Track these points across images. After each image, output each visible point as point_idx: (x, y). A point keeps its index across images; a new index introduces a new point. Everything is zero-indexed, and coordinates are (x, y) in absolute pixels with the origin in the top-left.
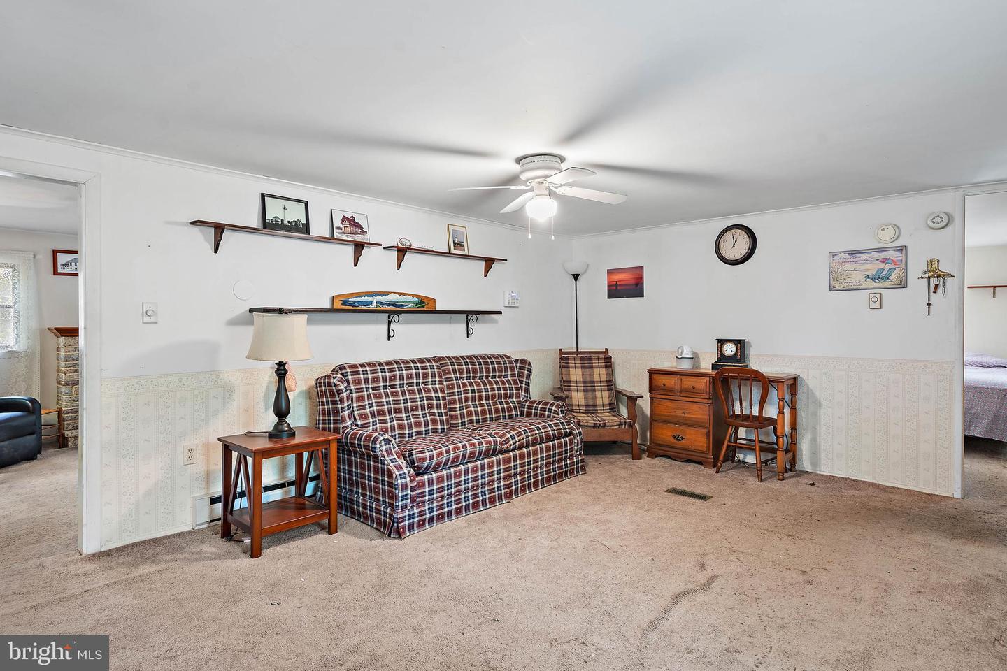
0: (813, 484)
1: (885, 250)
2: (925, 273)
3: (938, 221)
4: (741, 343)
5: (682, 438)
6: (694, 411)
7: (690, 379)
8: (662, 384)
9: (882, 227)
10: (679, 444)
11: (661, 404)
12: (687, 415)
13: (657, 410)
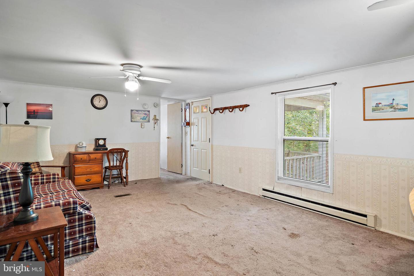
0: (136, 183)
1: (145, 111)
2: (153, 118)
3: (157, 105)
4: (104, 139)
5: (90, 180)
6: (96, 168)
7: (94, 155)
8: (80, 159)
9: (145, 104)
10: (89, 183)
11: (79, 168)
12: (92, 170)
13: (77, 171)
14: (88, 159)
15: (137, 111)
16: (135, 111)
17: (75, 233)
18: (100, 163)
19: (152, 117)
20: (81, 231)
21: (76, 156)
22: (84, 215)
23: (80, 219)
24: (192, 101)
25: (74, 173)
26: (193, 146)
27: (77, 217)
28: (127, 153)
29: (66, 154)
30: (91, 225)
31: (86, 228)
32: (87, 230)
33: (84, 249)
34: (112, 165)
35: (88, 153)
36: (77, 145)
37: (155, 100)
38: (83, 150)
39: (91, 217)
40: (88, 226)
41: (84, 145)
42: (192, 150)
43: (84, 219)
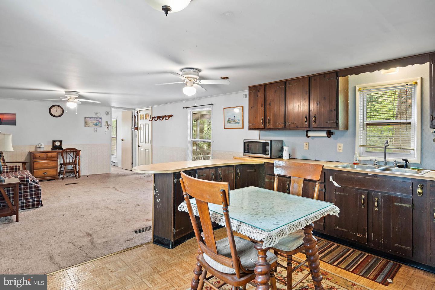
0: (88, 177)
1: (98, 118)
3: (108, 113)
4: (60, 141)
5: (47, 173)
6: (52, 163)
7: (50, 153)
8: (38, 156)
9: (97, 113)
10: (45, 175)
11: (38, 163)
12: (49, 165)
13: (36, 166)
14: (45, 157)
15: (90, 118)
16: (88, 118)
17: (27, 196)
18: (56, 160)
19: (104, 123)
20: (31, 195)
21: (35, 154)
22: (33, 185)
23: (31, 188)
24: (140, 110)
25: (33, 168)
26: (140, 147)
27: (29, 186)
28: (79, 152)
29: (27, 153)
30: (38, 192)
31: (34, 193)
32: (35, 194)
33: (33, 205)
34: (65, 162)
35: (45, 152)
36: (37, 146)
37: (106, 109)
38: (42, 150)
39: (38, 187)
40: (36, 192)
41: (42, 146)
42: (139, 150)
43: (33, 187)
